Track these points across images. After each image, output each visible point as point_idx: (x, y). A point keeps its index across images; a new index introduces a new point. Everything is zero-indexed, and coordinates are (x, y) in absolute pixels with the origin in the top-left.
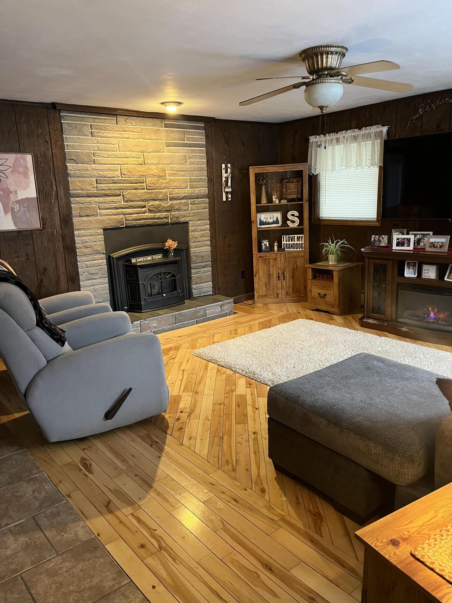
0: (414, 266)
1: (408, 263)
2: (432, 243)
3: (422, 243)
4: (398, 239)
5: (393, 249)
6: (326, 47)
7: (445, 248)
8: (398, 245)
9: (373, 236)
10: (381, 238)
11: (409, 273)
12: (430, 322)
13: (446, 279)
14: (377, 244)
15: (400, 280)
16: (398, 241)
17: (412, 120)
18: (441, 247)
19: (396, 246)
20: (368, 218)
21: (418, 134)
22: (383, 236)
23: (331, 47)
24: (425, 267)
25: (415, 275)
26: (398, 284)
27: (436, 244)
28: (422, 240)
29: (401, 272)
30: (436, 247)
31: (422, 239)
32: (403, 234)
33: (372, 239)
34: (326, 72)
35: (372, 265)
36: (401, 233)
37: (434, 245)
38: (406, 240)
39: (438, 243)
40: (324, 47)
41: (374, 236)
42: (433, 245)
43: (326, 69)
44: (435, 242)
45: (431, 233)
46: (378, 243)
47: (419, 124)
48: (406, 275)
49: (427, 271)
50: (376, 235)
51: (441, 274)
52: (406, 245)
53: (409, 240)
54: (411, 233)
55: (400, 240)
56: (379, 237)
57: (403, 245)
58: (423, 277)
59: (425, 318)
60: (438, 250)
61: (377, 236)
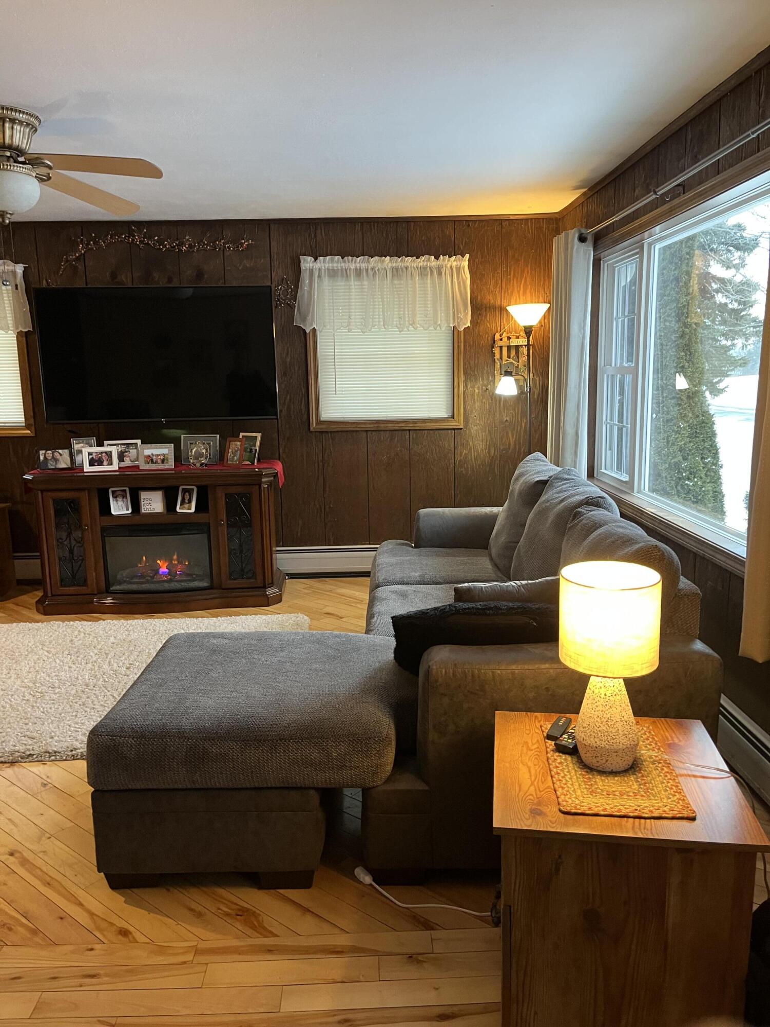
0: (124, 497)
1: (113, 492)
2: (149, 456)
3: (128, 459)
4: (90, 454)
5: (85, 471)
6: (12, 110)
7: (170, 463)
8: (92, 463)
9: (42, 452)
10: (56, 454)
11: (119, 508)
12: (164, 581)
13: (178, 510)
14: (51, 465)
15: (106, 521)
16: (91, 457)
17: (67, 261)
18: (163, 461)
19: (90, 465)
21: (80, 284)
22: (60, 451)
23: (16, 111)
24: (144, 495)
25: (128, 510)
26: (103, 530)
27: (154, 457)
28: (127, 454)
29: (105, 509)
30: (156, 462)
31: (127, 452)
32: (91, 446)
33: (42, 458)
34: (8, 154)
35: (51, 502)
36: (87, 444)
37: (152, 460)
38: (104, 454)
39: (158, 455)
40: (7, 109)
41: (44, 452)
42: (150, 459)
43: (10, 147)
44: (152, 454)
45: (139, 442)
46: (54, 464)
47: (81, 267)
48: (113, 512)
49: (148, 502)
50: (47, 450)
51: (170, 504)
52: (105, 463)
53: (109, 454)
54: (106, 443)
55: (94, 455)
56: (53, 454)
57: (100, 463)
58: (143, 511)
59: (153, 577)
60: (161, 467)
61: (50, 452)
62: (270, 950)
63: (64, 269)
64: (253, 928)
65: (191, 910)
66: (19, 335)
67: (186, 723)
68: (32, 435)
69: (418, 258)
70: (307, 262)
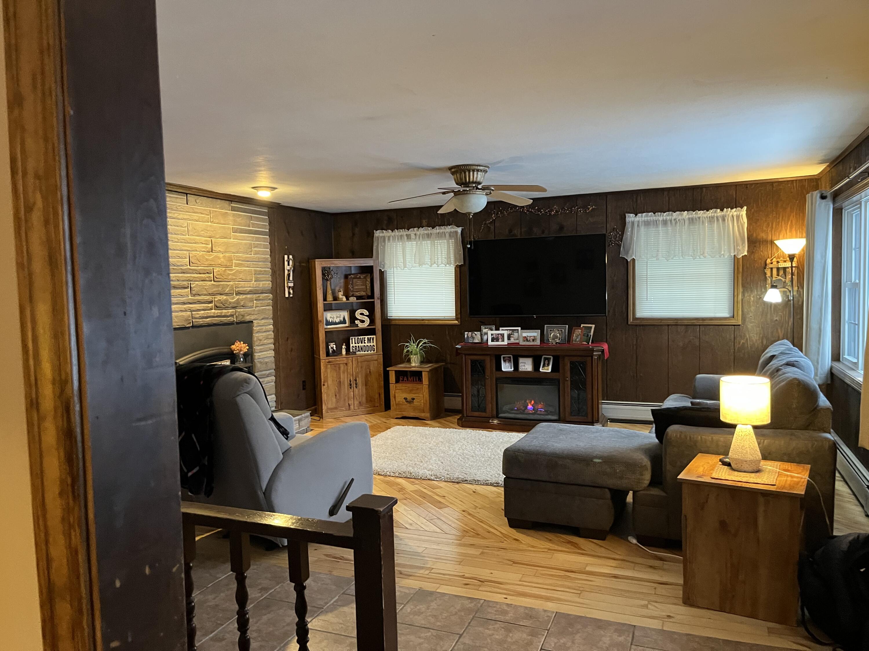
0: (510, 361)
1: (504, 358)
2: (525, 337)
3: (513, 339)
4: (492, 335)
5: (489, 344)
6: (478, 166)
7: (537, 342)
8: (493, 340)
9: (466, 333)
10: (473, 334)
11: (506, 367)
12: (530, 414)
13: (541, 370)
14: (471, 341)
15: (499, 374)
16: (492, 336)
17: (485, 224)
18: (533, 340)
19: (492, 341)
20: (444, 317)
21: (491, 237)
22: (476, 333)
23: (480, 166)
24: (521, 360)
25: (511, 368)
26: (497, 379)
27: (528, 338)
28: (512, 335)
29: (499, 367)
30: (529, 341)
31: (512, 334)
32: (492, 330)
33: (466, 336)
34: (474, 185)
35: (470, 361)
36: (490, 329)
37: (527, 339)
38: (500, 335)
39: (531, 337)
40: (476, 166)
41: (467, 333)
42: (526, 339)
43: (473, 182)
44: (527, 336)
45: (519, 328)
46: (472, 340)
47: (492, 227)
48: (503, 370)
49: (524, 364)
50: (469, 332)
51: (536, 366)
52: (500, 340)
53: (503, 335)
54: (501, 328)
55: (494, 335)
56: (472, 334)
57: (498, 340)
58: (520, 370)
59: (524, 411)
60: (532, 343)
61: (470, 333)
62: (582, 554)
63: (483, 229)
64: (576, 547)
65: (546, 538)
66: (457, 267)
67: (548, 450)
68: (459, 324)
69: (708, 211)
70: (630, 218)
